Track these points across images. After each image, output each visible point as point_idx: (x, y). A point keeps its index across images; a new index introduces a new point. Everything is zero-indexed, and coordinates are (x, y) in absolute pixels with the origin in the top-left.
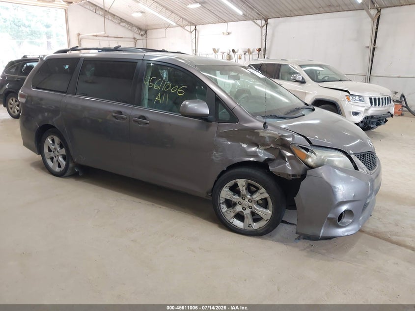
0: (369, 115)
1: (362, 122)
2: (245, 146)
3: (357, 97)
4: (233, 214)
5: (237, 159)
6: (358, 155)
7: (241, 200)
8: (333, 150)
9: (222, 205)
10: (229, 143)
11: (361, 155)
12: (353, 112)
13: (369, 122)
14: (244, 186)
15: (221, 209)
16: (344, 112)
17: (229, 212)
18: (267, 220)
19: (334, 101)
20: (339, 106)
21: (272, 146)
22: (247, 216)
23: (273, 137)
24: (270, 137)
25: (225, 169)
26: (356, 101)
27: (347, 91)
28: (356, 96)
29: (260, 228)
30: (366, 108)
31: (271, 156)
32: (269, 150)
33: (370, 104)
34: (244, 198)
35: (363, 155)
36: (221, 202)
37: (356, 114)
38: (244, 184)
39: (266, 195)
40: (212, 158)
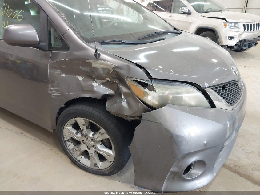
0: (242, 39)
1: (236, 45)
2: (81, 79)
3: (233, 25)
4: (78, 153)
5: (74, 95)
6: (217, 88)
7: (85, 139)
8: (181, 84)
9: (67, 143)
10: (64, 75)
11: (220, 87)
12: (229, 37)
13: (242, 45)
14: (84, 125)
15: (67, 146)
16: (221, 37)
17: (74, 150)
18: (111, 162)
19: (213, 28)
20: (217, 32)
21: (108, 79)
22: (92, 156)
23: (107, 69)
24: (103, 69)
25: (63, 106)
26: (232, 28)
27: (225, 19)
28: (231, 23)
29: (105, 168)
30: (240, 33)
31: (110, 92)
32: (106, 84)
33: (244, 30)
34: (87, 137)
35: (224, 86)
36: (66, 139)
37: (231, 38)
38: (83, 122)
39: (107, 136)
40: (49, 93)
